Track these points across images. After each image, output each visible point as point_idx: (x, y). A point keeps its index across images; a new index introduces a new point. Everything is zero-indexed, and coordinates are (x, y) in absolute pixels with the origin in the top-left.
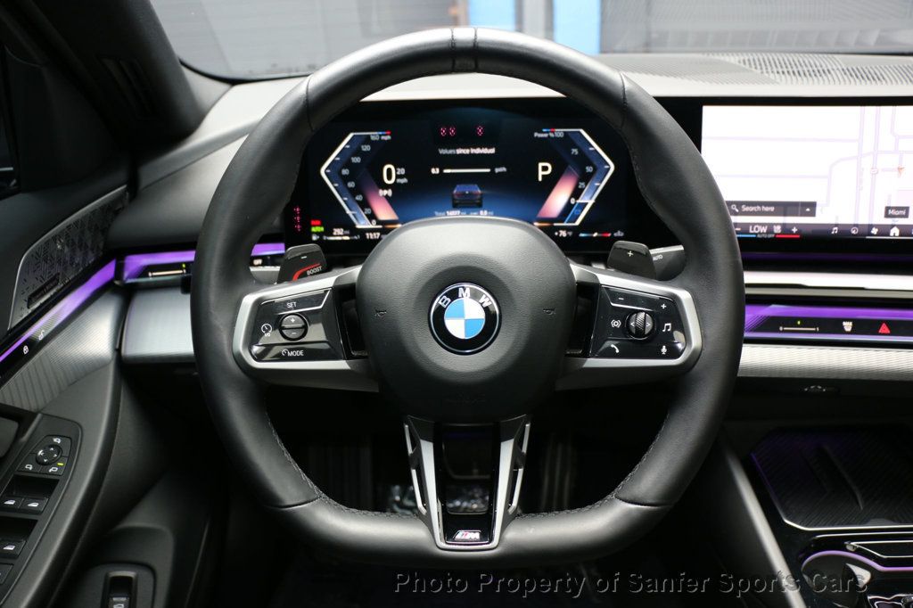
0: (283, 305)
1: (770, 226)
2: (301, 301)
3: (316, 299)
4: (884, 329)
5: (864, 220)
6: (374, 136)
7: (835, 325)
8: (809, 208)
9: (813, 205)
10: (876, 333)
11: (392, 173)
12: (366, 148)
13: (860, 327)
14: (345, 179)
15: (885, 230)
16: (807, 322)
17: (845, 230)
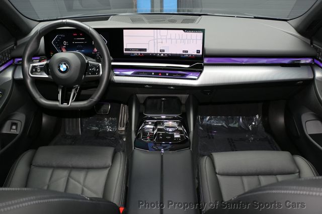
0: (37, 66)
1: (138, 53)
2: (40, 66)
3: (43, 65)
4: (160, 74)
5: (156, 52)
6: (62, 35)
7: (151, 74)
8: (145, 50)
9: (146, 49)
10: (158, 75)
11: (65, 43)
12: (60, 38)
13: (155, 74)
14: (57, 44)
15: (160, 54)
16: (145, 73)
17: (152, 54)
